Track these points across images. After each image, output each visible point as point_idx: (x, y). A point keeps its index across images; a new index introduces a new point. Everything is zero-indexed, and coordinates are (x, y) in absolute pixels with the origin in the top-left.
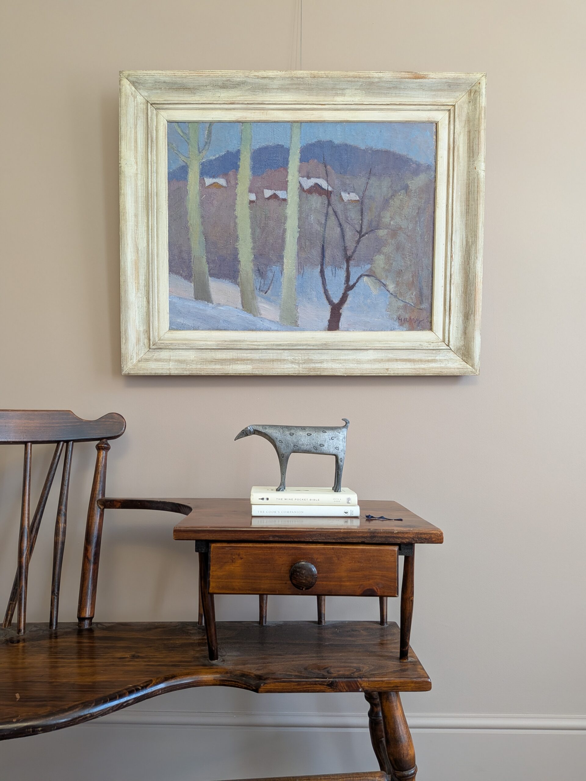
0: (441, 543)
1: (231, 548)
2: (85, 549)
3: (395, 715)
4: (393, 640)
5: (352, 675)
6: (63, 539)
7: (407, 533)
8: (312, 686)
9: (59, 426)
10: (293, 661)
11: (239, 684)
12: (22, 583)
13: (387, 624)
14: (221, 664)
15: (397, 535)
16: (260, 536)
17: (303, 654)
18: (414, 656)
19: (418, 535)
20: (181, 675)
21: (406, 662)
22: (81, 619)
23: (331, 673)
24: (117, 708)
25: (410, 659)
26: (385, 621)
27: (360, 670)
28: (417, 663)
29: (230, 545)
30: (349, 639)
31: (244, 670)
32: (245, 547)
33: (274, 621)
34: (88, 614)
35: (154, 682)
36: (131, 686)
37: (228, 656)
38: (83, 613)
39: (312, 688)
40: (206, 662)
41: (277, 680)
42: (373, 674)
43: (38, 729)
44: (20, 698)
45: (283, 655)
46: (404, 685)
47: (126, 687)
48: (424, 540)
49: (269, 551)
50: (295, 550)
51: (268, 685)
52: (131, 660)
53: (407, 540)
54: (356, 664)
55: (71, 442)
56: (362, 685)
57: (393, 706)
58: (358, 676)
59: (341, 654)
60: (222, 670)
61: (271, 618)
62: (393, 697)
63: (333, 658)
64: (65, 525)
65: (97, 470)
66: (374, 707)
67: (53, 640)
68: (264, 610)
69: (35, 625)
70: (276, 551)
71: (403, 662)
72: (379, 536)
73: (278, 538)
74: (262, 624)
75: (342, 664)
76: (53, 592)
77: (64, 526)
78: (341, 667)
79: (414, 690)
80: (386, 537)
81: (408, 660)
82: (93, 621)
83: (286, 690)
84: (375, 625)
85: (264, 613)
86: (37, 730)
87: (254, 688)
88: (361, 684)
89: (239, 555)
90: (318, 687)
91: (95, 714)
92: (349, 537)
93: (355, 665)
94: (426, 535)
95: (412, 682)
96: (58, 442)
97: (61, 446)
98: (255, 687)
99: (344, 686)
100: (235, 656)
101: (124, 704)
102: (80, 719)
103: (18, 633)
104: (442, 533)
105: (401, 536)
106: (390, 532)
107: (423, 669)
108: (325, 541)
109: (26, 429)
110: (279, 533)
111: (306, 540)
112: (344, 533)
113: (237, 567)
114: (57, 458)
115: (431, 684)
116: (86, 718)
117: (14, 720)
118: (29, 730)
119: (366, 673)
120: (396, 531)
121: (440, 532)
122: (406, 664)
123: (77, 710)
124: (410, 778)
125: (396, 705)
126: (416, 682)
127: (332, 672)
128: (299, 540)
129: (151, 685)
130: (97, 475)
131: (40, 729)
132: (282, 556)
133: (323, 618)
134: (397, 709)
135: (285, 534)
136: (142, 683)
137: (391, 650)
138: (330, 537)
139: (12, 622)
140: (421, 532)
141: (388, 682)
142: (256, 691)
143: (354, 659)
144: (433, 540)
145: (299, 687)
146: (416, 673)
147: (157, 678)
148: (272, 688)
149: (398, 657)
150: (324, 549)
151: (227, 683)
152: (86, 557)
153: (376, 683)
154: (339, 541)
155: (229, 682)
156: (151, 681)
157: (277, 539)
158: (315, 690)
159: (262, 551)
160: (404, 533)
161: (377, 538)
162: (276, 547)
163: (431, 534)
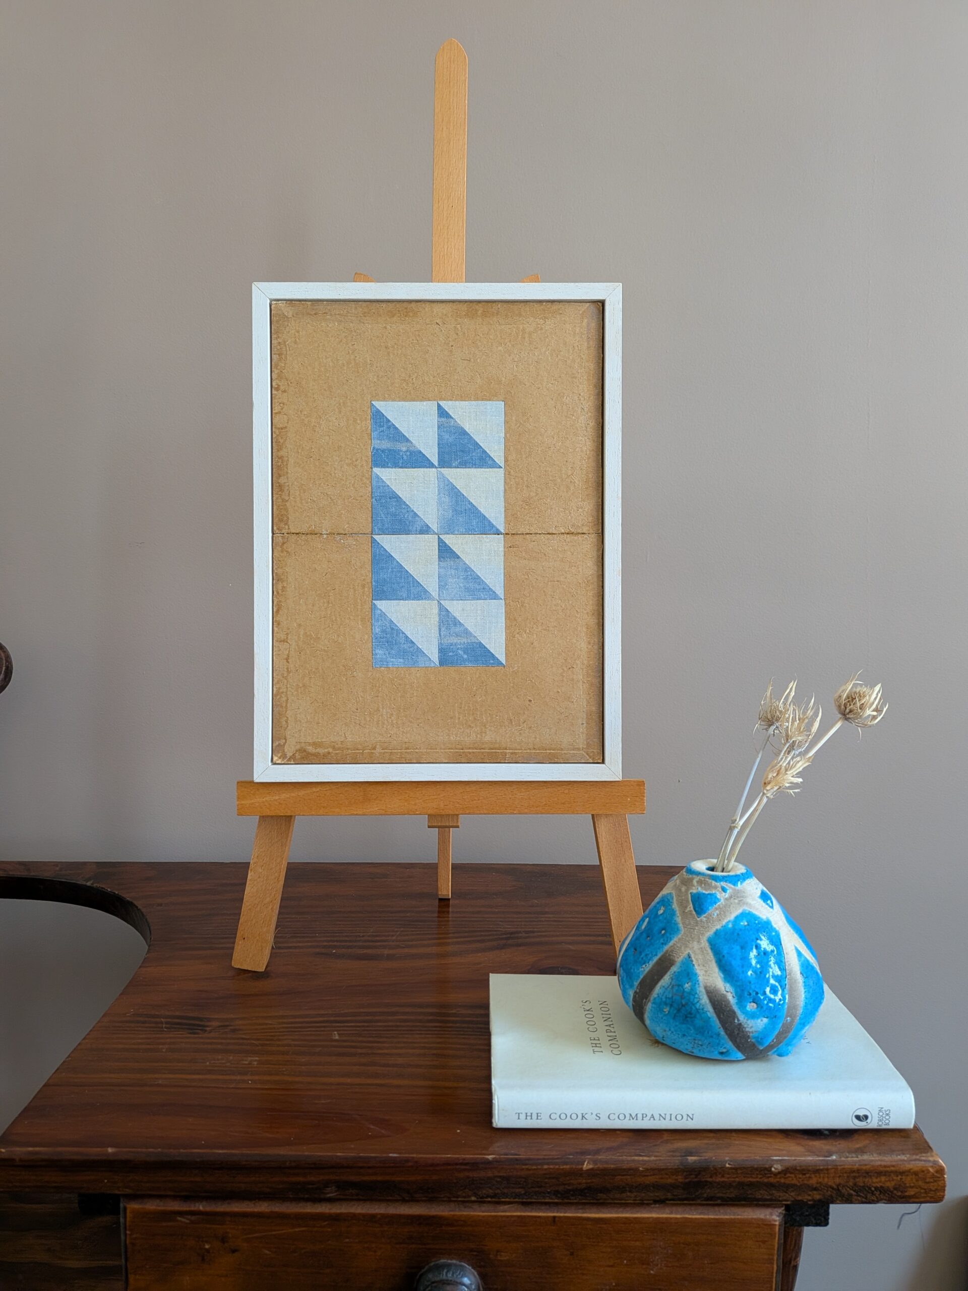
0: (937, 1200)
1: (193, 1218)
7: (817, 1171)
15: (782, 1181)
19: (855, 1178)
29: (193, 1208)
32: (245, 1215)
48: (877, 1193)
49: (329, 1230)
50: (419, 1223)
53: (816, 1195)
70: (354, 1229)
72: (718, 1183)
80: (741, 1185)
89: (224, 1240)
94: (883, 1178)
104: (941, 1171)
105: (795, 1182)
106: (757, 1169)
108: (526, 1199)
112: (591, 1173)
113: (218, 1279)
120: (779, 1167)
121: (936, 1168)
135: (379, 1178)
138: (541, 1187)
144: (907, 1194)
159: (304, 1229)
160: (809, 1171)
161: (709, 1191)
162: (354, 1216)
163: (902, 1173)
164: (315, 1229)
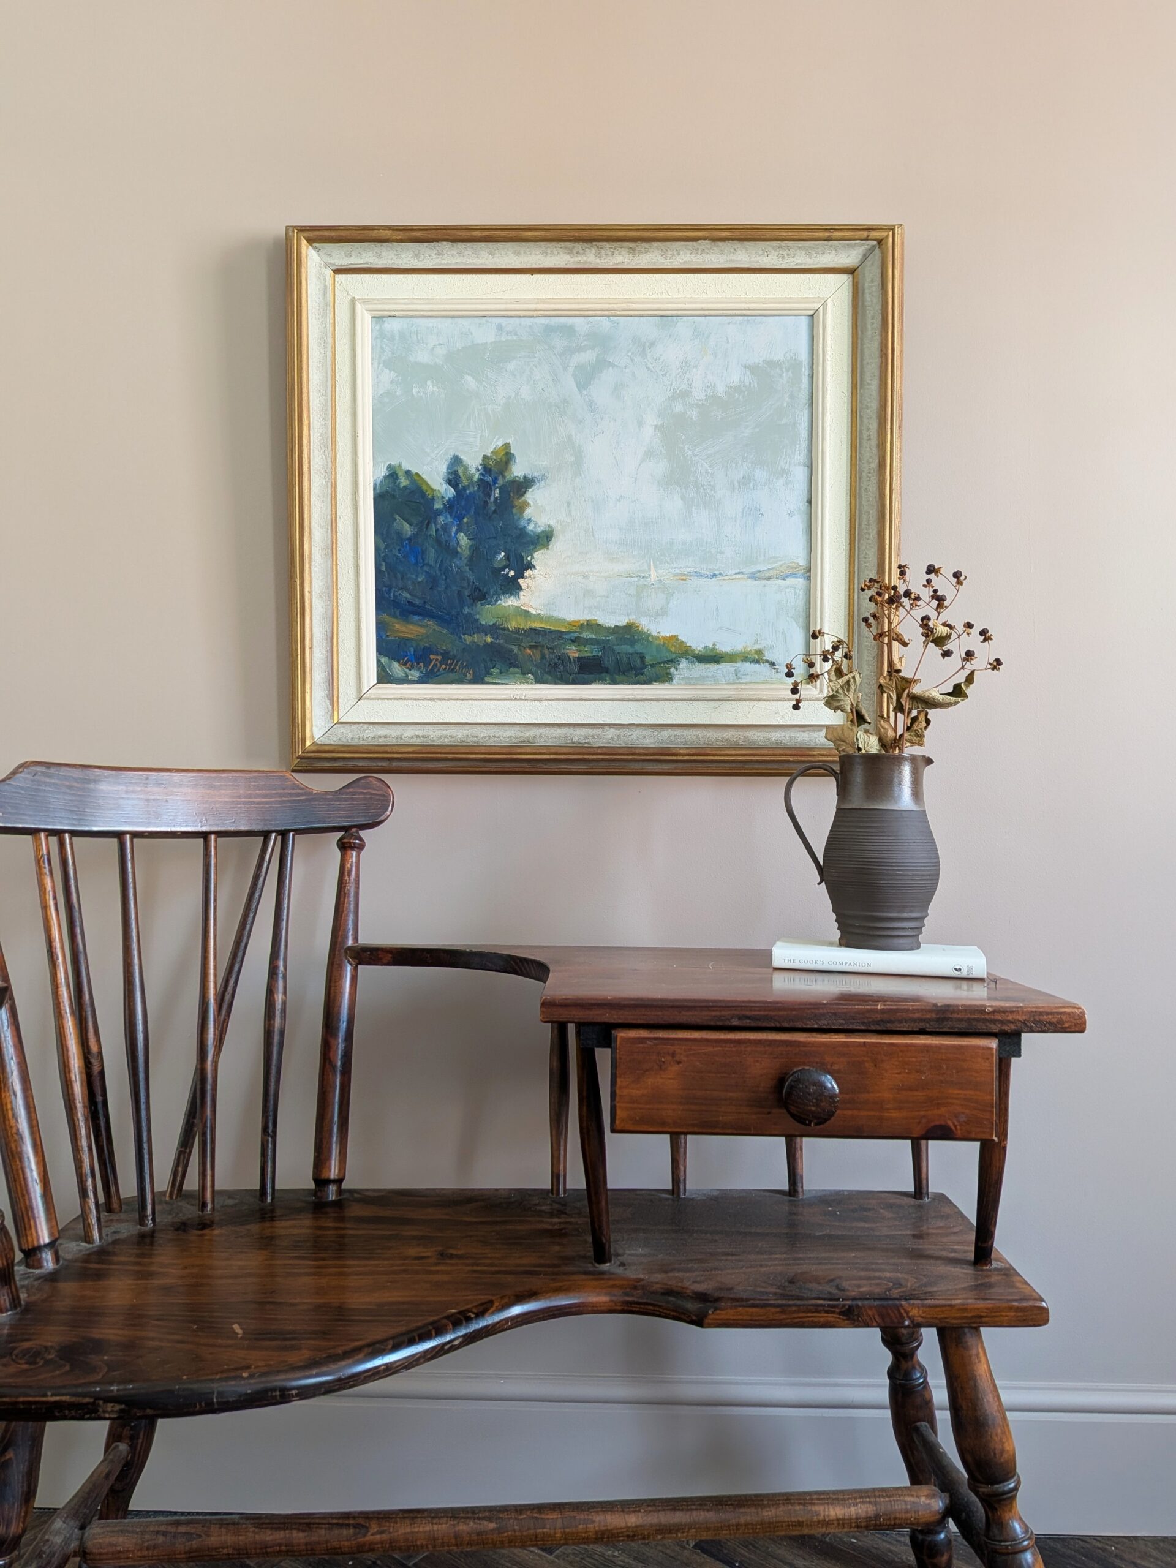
0: (1082, 1031)
1: (657, 1040)
2: (325, 1046)
3: (975, 1373)
4: (950, 1228)
5: (887, 1293)
6: (281, 1025)
7: (1012, 1012)
8: (810, 1315)
9: (267, 803)
10: (761, 1266)
11: (661, 1310)
12: (206, 1112)
13: (928, 1198)
14: (620, 1271)
15: (993, 1017)
16: (714, 1016)
17: (776, 1254)
18: (1001, 1259)
19: (1034, 1016)
20: (547, 1292)
21: (990, 1270)
22: (321, 1182)
23: (844, 1290)
24: (432, 1354)
25: (994, 1264)
26: (924, 1191)
27: (900, 1284)
28: (1009, 1272)
29: (655, 1036)
30: (862, 1224)
31: (670, 1283)
32: (684, 1039)
33: (700, 1190)
34: (333, 1173)
35: (496, 1304)
36: (454, 1311)
37: (629, 1255)
38: (324, 1170)
39: (811, 1319)
40: (590, 1267)
41: (738, 1301)
42: (930, 1292)
43: (291, 1392)
44: (244, 1333)
45: (739, 1255)
46: (993, 1314)
47: (445, 1314)
48: (1048, 1026)
49: (734, 1049)
50: (787, 1046)
51: (723, 1312)
52: (439, 1261)
53: (1013, 1027)
54: (889, 1272)
55: (291, 834)
56: (910, 1314)
57: (970, 1356)
58: (900, 1296)
59: (854, 1255)
60: (625, 1282)
61: (696, 1183)
62: (970, 1340)
63: (840, 1261)
64: (284, 997)
65: (343, 890)
66: (902, 1360)
67: (268, 1224)
68: (682, 1168)
69: (230, 1194)
70: (749, 1049)
71: (982, 1270)
72: (955, 1018)
73: (748, 1021)
74: (679, 1195)
75: (862, 1273)
76: (265, 1129)
77: (282, 999)
78: (861, 1278)
79: (1013, 1324)
80: (970, 1019)
81: (991, 1265)
82: (344, 1186)
83: (757, 1323)
84: (905, 1199)
85: (682, 1173)
86: (289, 1395)
87: (694, 1318)
88: (907, 1312)
89: (673, 1055)
90: (823, 1317)
91: (394, 1366)
92: (892, 1019)
93: (888, 1275)
94: (1050, 1017)
95: (1011, 1308)
96: (266, 834)
97: (272, 841)
98: (695, 1315)
99: (874, 1316)
100: (642, 1255)
101: (447, 1347)
102: (367, 1374)
103: (202, 1211)
104: (1083, 1013)
105: (1000, 1018)
106: (977, 1010)
107: (1026, 1283)
108: (845, 1027)
109: (205, 808)
110: (751, 1010)
111: (806, 1025)
112: (883, 1011)
113: (669, 1080)
114: (265, 865)
115: (1048, 1313)
116: (378, 1373)
117: (245, 1375)
118: (274, 1394)
119: (914, 1290)
120: (990, 1009)
121: (1080, 1011)
122: (989, 1273)
123: (361, 1356)
124: (1009, 1498)
125: (977, 1355)
126: (1018, 1308)
127: (847, 1287)
128: (791, 1025)
129: (490, 1311)
130: (342, 899)
131: (294, 1392)
132: (760, 1059)
133: (800, 1185)
134: (980, 1362)
135: (762, 1013)
136: (476, 1306)
137: (951, 1247)
138: (854, 1019)
139: (185, 1188)
140: (1041, 1010)
141: (961, 1307)
142: (699, 1322)
143: (881, 1264)
144: (1064, 1026)
145: (784, 1317)
146: (1016, 1291)
147: (502, 1297)
148: (732, 1318)
149: (970, 1261)
150: (846, 1044)
151: (636, 1308)
152: (328, 1061)
153: (938, 1309)
154: (873, 1028)
155: (642, 1306)
156: (491, 1302)
157: (747, 1023)
158: (816, 1322)
159: (719, 1048)
160: (1007, 1011)
161: (950, 1023)
162: (749, 1041)
163: (1061, 1013)
164: (727, 1049)
